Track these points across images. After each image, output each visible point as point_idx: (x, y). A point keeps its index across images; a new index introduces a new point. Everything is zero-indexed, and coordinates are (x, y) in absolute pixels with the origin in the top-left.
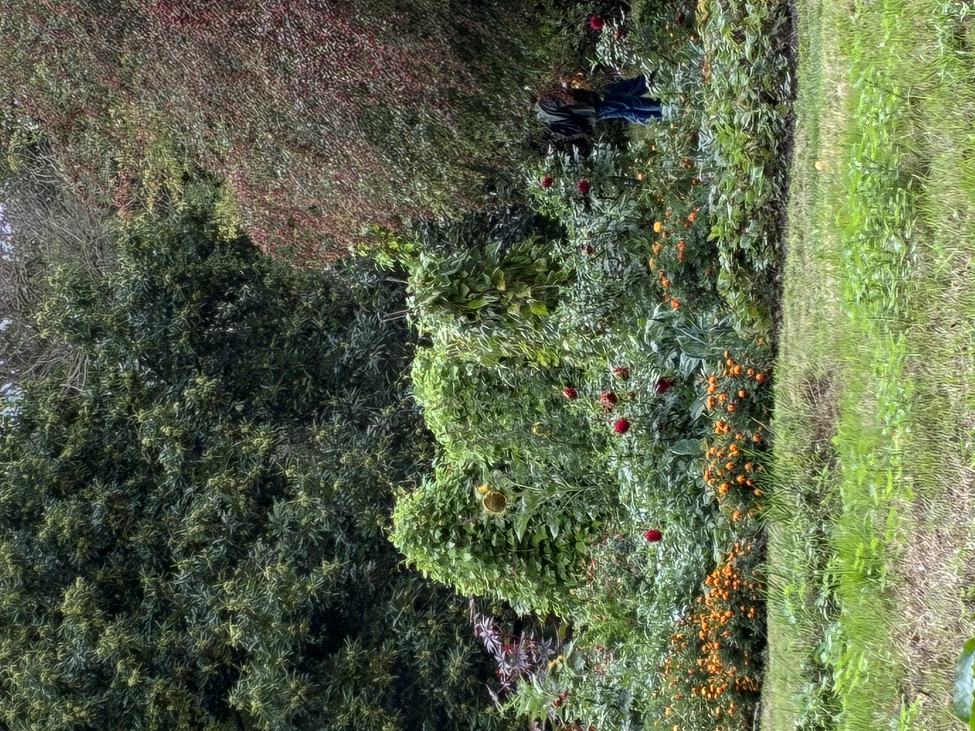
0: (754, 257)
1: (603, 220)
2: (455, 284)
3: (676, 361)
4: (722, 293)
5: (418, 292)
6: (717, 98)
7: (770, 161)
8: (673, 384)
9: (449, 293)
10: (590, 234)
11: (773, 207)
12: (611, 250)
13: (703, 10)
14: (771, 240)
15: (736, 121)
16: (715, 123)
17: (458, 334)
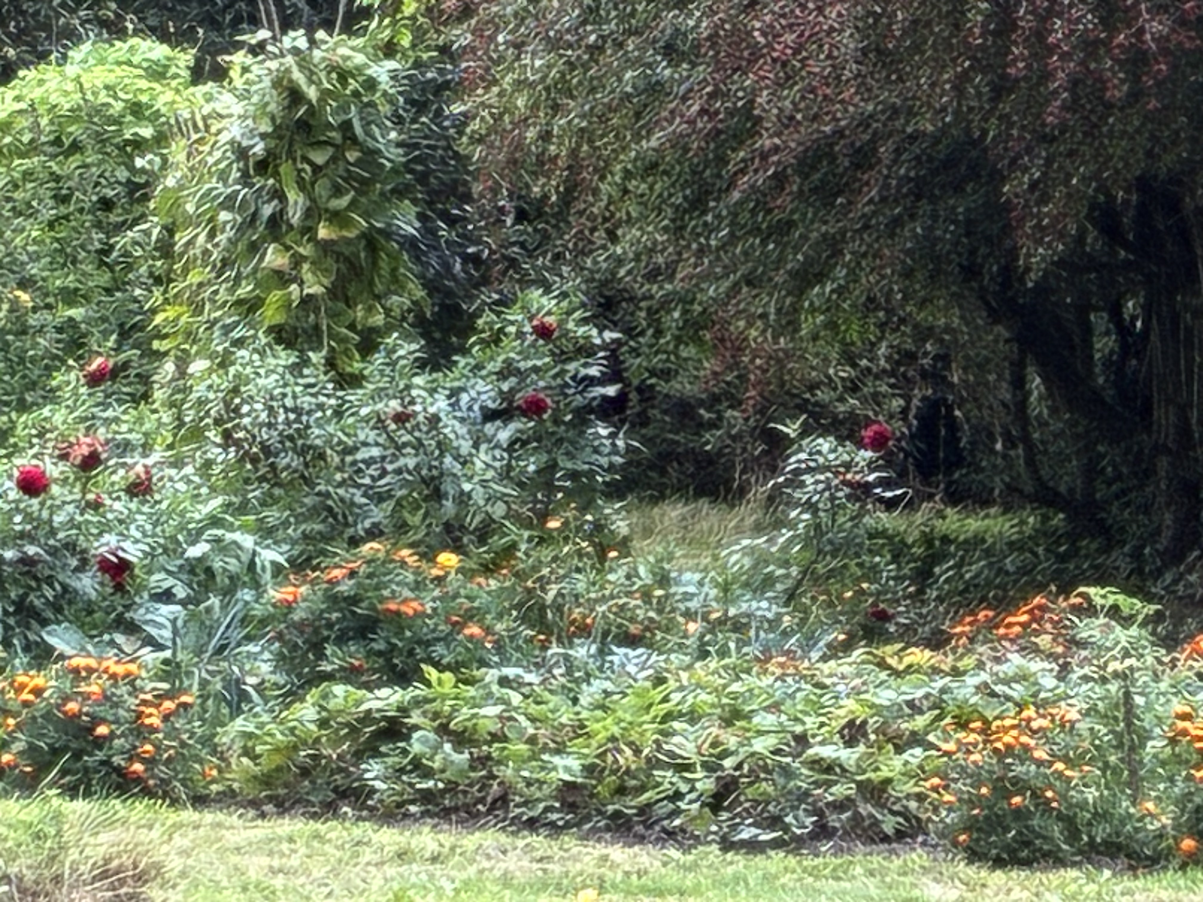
0: (390, 761)
1: (465, 447)
2: (333, 134)
3: (167, 596)
4: (313, 695)
5: (317, 54)
6: (725, 686)
7: (592, 796)
8: (119, 588)
9: (311, 122)
10: (434, 420)
11: (495, 801)
12: (402, 462)
13: (907, 661)
14: (427, 796)
15: (676, 725)
16: (672, 684)
17: (224, 137)
